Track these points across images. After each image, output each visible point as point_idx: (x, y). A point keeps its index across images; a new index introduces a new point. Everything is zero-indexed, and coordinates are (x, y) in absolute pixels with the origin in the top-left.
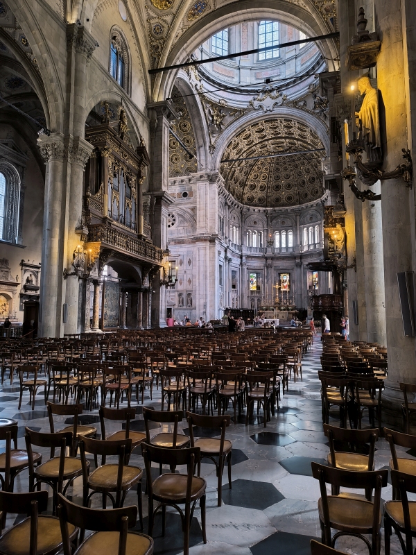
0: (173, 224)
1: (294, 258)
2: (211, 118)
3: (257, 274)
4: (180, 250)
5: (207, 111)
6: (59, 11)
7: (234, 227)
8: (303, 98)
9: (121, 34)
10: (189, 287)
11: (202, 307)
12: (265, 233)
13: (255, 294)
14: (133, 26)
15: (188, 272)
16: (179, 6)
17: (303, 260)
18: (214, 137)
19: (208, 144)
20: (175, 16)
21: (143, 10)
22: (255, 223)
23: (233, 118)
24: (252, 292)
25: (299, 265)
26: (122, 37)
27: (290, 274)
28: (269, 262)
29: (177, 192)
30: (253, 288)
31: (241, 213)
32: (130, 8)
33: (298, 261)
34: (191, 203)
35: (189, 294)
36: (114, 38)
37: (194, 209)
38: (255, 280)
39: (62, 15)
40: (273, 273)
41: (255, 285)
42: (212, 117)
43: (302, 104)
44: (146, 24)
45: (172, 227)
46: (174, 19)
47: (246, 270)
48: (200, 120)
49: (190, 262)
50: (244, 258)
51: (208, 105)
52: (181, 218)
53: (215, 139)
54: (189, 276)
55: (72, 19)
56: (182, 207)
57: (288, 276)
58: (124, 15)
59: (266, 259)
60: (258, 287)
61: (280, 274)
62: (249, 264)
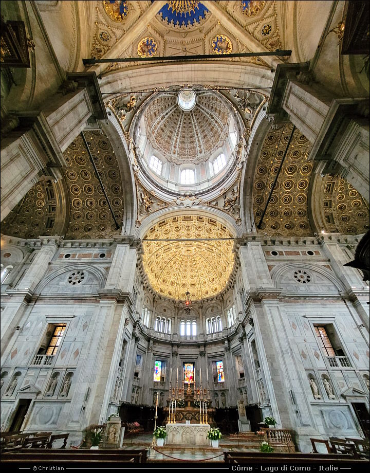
0: (79, 282)
1: (198, 345)
2: (141, 201)
3: (162, 362)
4: (78, 310)
5: (139, 194)
7: (146, 309)
8: (216, 199)
10: (72, 363)
11: (83, 398)
12: (173, 321)
13: (158, 387)
15: (79, 339)
17: (206, 349)
18: (142, 216)
19: (135, 219)
20: (126, 33)
22: (165, 310)
23: (159, 207)
24: (156, 383)
25: (203, 354)
27: (193, 363)
28: (175, 349)
29: (95, 252)
30: (157, 378)
31: (154, 299)
33: (202, 349)
34: (106, 263)
35: (70, 375)
37: (107, 269)
38: (159, 370)
40: (178, 361)
41: (159, 375)
42: (143, 199)
43: (214, 203)
45: (78, 285)
47: (152, 354)
48: (132, 197)
49: (85, 326)
50: (151, 342)
51: (141, 189)
52: (91, 276)
53: (142, 218)
54: (78, 345)
56: (95, 265)
57: (192, 366)
59: (173, 345)
60: (162, 378)
61: (184, 363)
62: (156, 349)
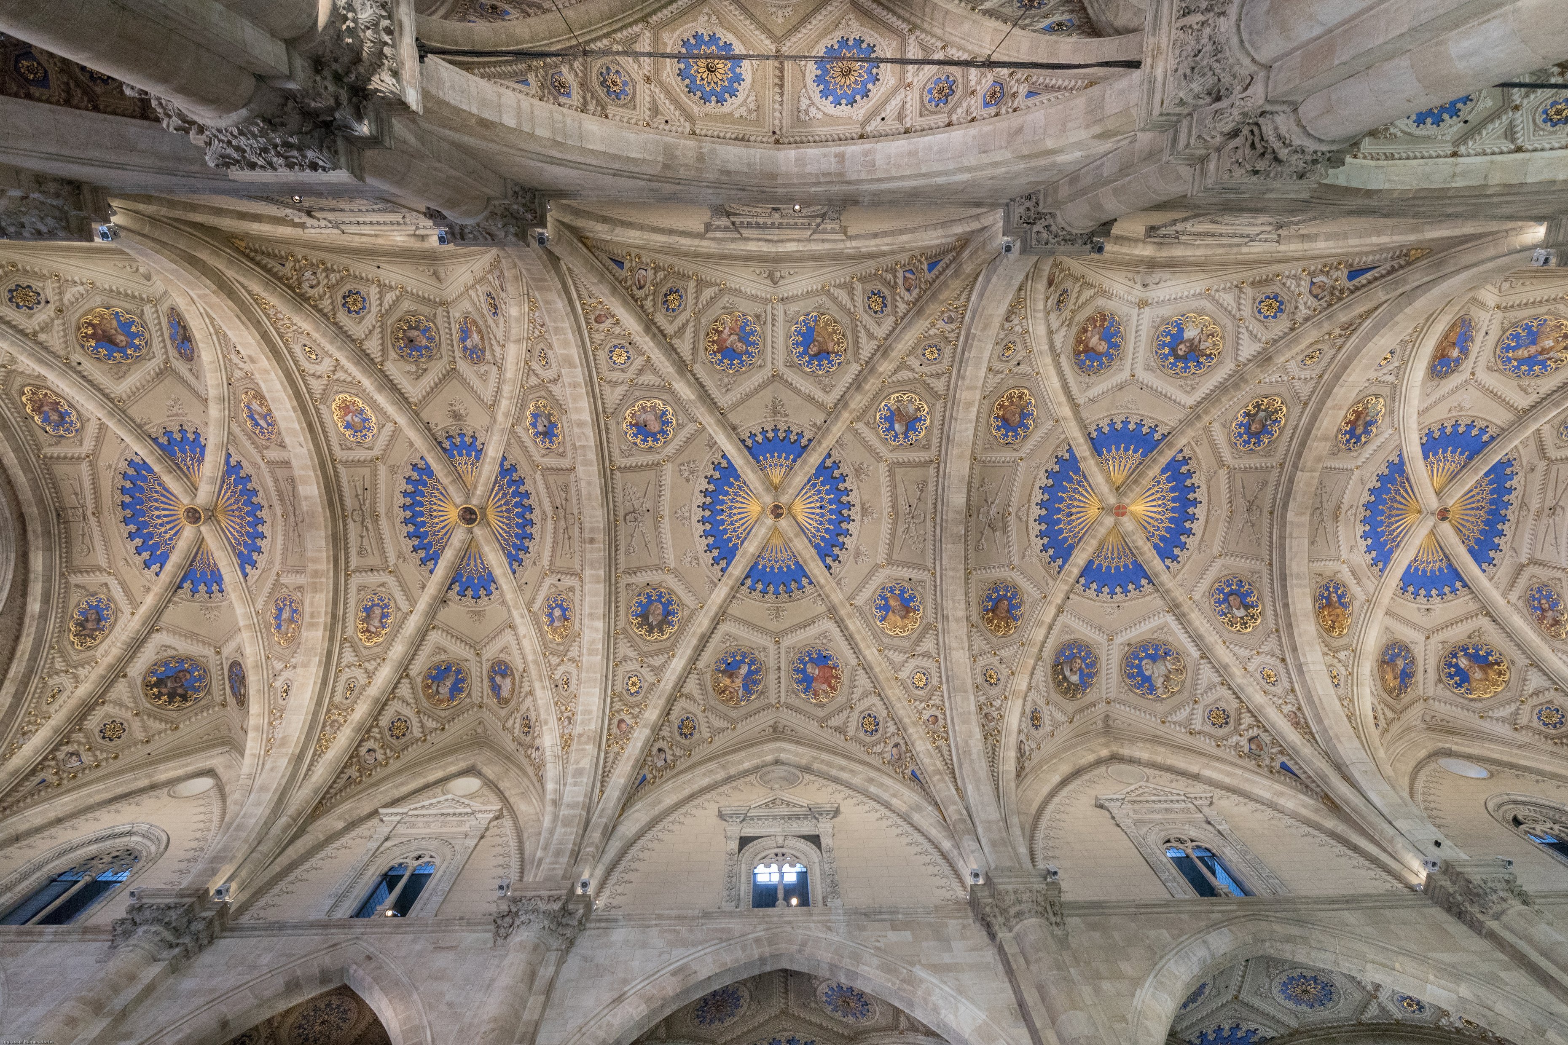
6: (1388, 886)
9: (1516, 802)
14: (1512, 766)
16: (1518, 645)
20: (1536, 664)
21: (1487, 726)
26: (1525, 803)
32: (1467, 750)
36: (1517, 822)
39: (1400, 886)
44: (1522, 737)
46: (1542, 670)
55: (1419, 874)
58: (1476, 771)
